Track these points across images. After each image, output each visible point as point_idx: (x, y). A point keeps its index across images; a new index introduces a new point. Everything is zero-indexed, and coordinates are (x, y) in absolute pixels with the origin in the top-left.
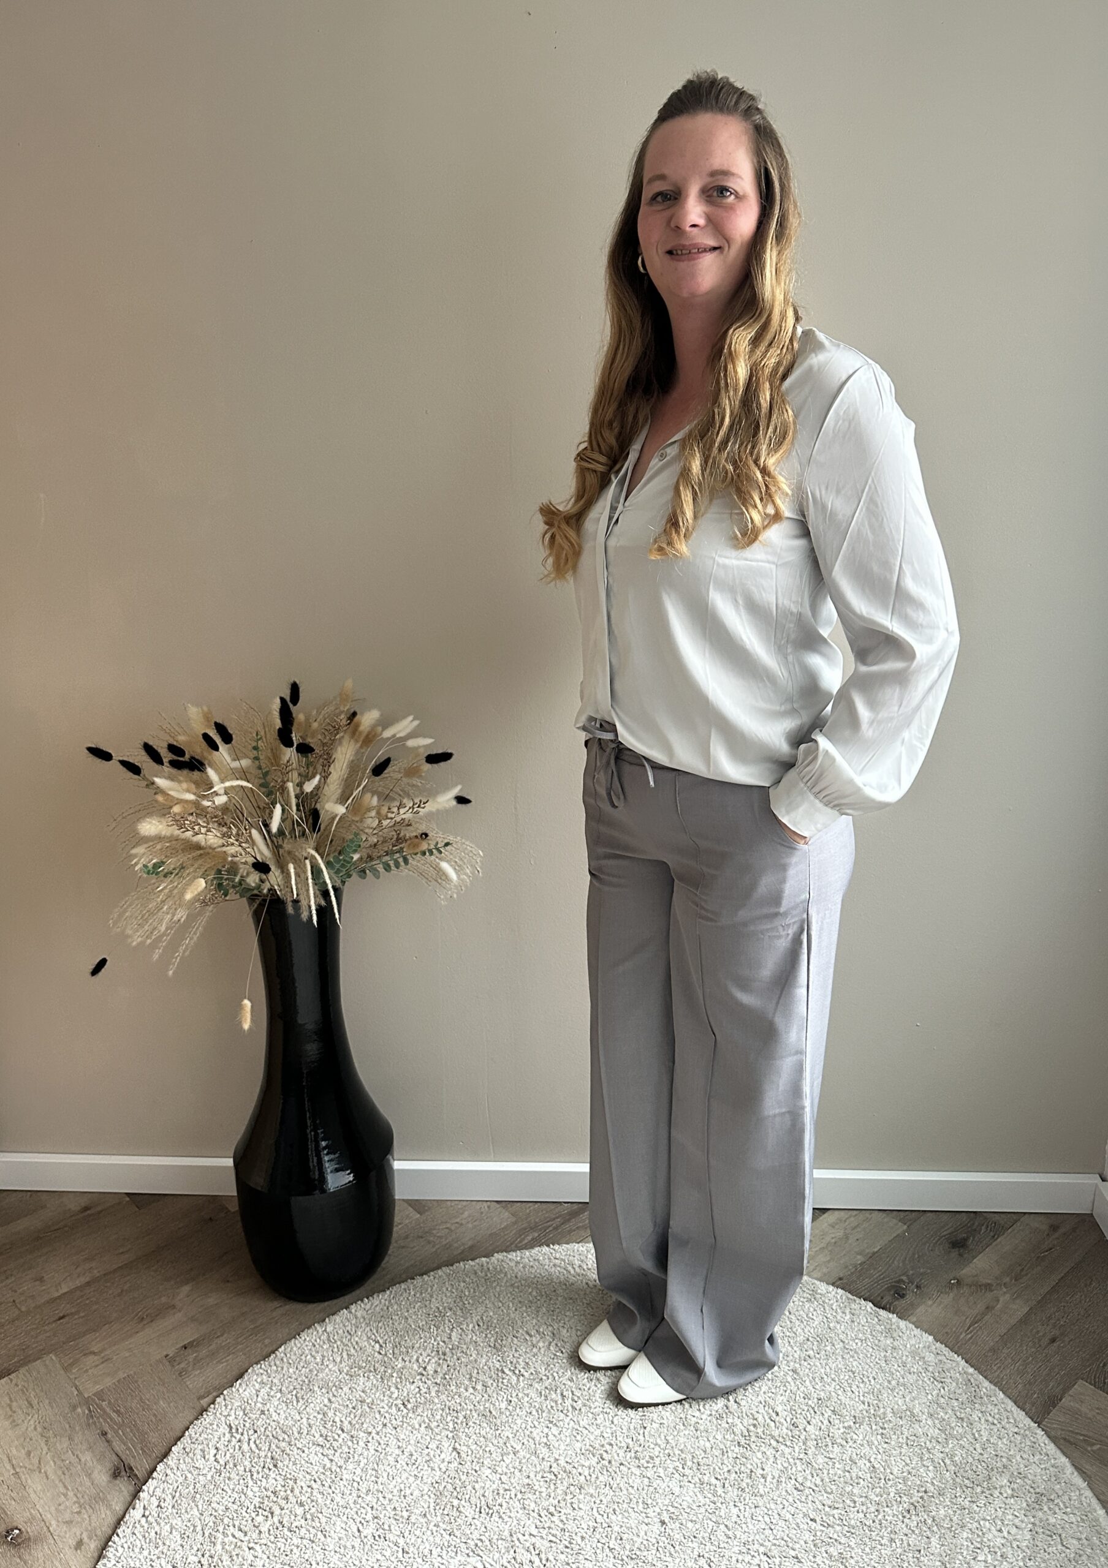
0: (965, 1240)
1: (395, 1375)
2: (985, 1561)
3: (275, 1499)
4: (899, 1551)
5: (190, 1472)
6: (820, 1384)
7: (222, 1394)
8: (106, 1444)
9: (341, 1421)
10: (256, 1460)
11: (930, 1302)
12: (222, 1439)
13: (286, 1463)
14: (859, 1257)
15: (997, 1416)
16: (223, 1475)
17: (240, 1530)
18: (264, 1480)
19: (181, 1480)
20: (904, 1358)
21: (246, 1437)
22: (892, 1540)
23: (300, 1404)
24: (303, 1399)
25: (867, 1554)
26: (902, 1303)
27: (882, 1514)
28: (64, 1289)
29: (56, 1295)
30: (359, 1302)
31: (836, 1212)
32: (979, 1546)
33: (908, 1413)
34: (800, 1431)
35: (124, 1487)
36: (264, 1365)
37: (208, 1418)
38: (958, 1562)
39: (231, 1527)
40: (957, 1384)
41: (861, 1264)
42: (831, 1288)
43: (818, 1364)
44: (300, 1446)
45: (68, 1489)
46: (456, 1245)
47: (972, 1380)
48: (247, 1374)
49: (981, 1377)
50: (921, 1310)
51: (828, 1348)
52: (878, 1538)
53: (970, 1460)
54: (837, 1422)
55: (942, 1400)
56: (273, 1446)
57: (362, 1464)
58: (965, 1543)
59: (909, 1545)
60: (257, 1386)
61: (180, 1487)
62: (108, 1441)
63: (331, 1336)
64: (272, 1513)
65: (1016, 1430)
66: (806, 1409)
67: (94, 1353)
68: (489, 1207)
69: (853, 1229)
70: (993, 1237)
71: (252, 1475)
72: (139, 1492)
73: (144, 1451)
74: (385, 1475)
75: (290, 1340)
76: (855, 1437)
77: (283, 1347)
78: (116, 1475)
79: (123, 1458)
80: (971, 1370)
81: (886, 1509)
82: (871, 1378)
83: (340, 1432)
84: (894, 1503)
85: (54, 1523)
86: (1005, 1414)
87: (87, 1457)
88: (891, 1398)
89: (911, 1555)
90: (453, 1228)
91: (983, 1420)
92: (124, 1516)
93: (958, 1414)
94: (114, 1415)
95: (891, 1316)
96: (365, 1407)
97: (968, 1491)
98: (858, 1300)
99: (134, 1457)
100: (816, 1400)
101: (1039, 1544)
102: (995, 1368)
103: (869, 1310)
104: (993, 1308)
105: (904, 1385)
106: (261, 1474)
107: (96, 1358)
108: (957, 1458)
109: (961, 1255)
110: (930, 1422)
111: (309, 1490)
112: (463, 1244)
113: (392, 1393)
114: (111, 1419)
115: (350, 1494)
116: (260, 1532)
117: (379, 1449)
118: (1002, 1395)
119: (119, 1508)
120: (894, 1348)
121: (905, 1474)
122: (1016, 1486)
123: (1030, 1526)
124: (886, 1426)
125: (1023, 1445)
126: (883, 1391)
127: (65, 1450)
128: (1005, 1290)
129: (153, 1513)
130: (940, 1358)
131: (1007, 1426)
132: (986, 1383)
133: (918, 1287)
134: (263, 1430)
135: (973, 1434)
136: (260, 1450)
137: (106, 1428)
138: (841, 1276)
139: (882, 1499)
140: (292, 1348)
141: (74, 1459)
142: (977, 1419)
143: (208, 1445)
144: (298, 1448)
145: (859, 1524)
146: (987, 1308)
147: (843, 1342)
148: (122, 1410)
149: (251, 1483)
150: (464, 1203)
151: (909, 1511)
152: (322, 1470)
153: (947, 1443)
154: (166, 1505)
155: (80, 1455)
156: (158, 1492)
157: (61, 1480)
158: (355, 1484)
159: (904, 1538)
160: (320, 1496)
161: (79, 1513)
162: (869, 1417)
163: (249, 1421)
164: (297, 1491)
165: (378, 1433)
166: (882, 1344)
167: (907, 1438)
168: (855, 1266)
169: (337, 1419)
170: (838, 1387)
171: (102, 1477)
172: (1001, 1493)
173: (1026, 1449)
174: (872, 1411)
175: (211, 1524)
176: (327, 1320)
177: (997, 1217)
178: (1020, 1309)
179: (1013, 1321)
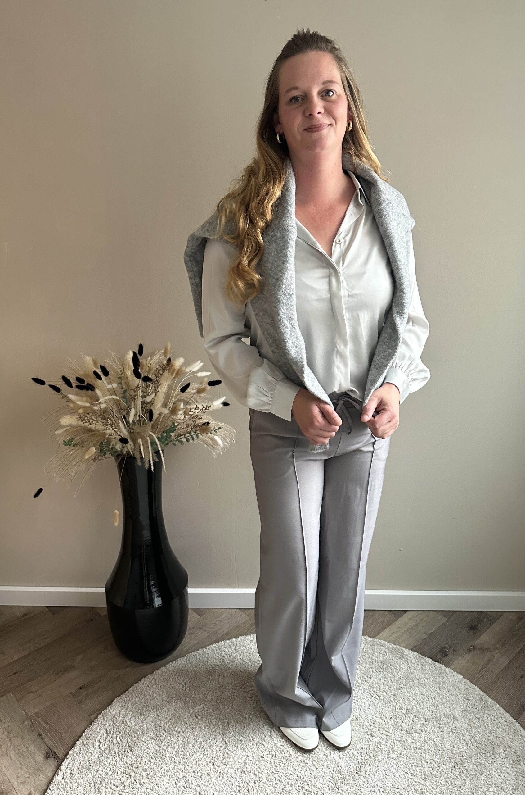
0: (477, 625)
1: (191, 701)
2: (494, 792)
3: (132, 768)
4: (450, 787)
5: (86, 755)
6: (407, 702)
7: (101, 713)
8: (41, 741)
9: (164, 726)
10: (121, 747)
11: (460, 658)
12: (103, 737)
13: (136, 749)
14: (424, 635)
15: (496, 717)
16: (104, 756)
17: (114, 785)
18: (125, 758)
19: (82, 759)
20: (449, 687)
21: (115, 736)
22: (447, 782)
23: (142, 717)
24: (144, 715)
25: (435, 789)
26: (446, 659)
27: (441, 768)
28: (16, 658)
29: (11, 661)
30: (171, 663)
31: (412, 612)
32: (490, 784)
33: (452, 716)
34: (398, 726)
35: (52, 763)
36: (122, 697)
37: (94, 726)
38: (480, 792)
39: (109, 784)
40: (476, 700)
41: (425, 639)
42: (411, 652)
43: (406, 691)
44: (143, 739)
45: (22, 765)
46: (219, 632)
47: (483, 698)
48: (114, 702)
49: (487, 696)
50: (456, 662)
51: (411, 683)
52: (440, 781)
53: (484, 739)
54: (417, 721)
55: (469, 709)
56: (130, 740)
57: (176, 749)
58: (483, 782)
59: (455, 784)
60: (119, 708)
61: (82, 763)
62: (42, 739)
63: (157, 681)
64: (130, 776)
65: (506, 723)
66: (401, 714)
67: (33, 692)
68: (235, 612)
69: (421, 620)
70: (490, 624)
71: (119, 756)
72: (60, 766)
73: (61, 744)
74: (188, 754)
75: (135, 683)
76: (426, 729)
77: (132, 687)
78: (47, 757)
79: (51, 748)
80: (482, 693)
81: (443, 766)
82: (433, 698)
83: (164, 732)
84: (447, 762)
85: (16, 783)
86: (500, 716)
87: (32, 748)
88: (443, 708)
89: (456, 789)
90: (217, 623)
91: (489, 718)
92: (52, 779)
93: (477, 716)
94: (44, 725)
95: (441, 665)
96: (176, 718)
97: (483, 756)
98: (424, 658)
99: (57, 747)
100: (406, 710)
101: (520, 782)
102: (494, 691)
103: (430, 663)
104: (492, 660)
105: (449, 701)
106: (123, 755)
107: (34, 694)
108: (477, 739)
109: (475, 634)
110: (463, 720)
111: (149, 763)
112: (223, 631)
113: (190, 711)
114: (44, 727)
115: (171, 765)
116: (125, 786)
117: (184, 740)
118: (498, 706)
119: (50, 775)
120: (443, 682)
121: (452, 747)
122: (506, 752)
123: (515, 773)
124: (441, 722)
125: (509, 731)
126: (439, 705)
127: (20, 744)
128: (497, 651)
129: (68, 777)
130: (466, 687)
131: (501, 721)
132: (490, 700)
133: (454, 650)
134: (123, 731)
135: (485, 726)
136: (122, 742)
137: (41, 732)
138: (416, 645)
139: (441, 761)
140: (137, 688)
141: (24, 749)
142: (486, 718)
143: (95, 740)
144: (142, 741)
145: (430, 774)
146: (489, 661)
147: (418, 680)
148: (49, 722)
149: (118, 760)
150: (223, 610)
151: (454, 767)
152: (155, 752)
153: (472, 731)
154: (75, 772)
155: (28, 747)
156: (70, 766)
157: (18, 761)
158: (173, 759)
159: (453, 780)
160: (155, 766)
161: (29, 777)
162: (433, 718)
163: (116, 727)
164: (143, 764)
165: (183, 732)
166: (437, 680)
167: (452, 729)
168: (422, 640)
169: (162, 725)
170: (416, 703)
171: (40, 758)
172: (500, 756)
173: (511, 733)
174: (434, 715)
175: (99, 782)
176: (154, 672)
177: (491, 614)
178: (505, 661)
179: (502, 667)
